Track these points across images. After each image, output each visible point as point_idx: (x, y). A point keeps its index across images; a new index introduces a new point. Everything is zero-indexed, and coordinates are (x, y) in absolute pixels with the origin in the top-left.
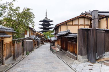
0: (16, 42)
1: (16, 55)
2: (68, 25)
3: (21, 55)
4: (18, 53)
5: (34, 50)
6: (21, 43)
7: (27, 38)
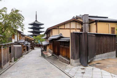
0: (3, 48)
1: (2, 63)
2: (60, 29)
3: (9, 62)
4: (5, 60)
5: (23, 56)
6: (9, 48)
7: (15, 42)
